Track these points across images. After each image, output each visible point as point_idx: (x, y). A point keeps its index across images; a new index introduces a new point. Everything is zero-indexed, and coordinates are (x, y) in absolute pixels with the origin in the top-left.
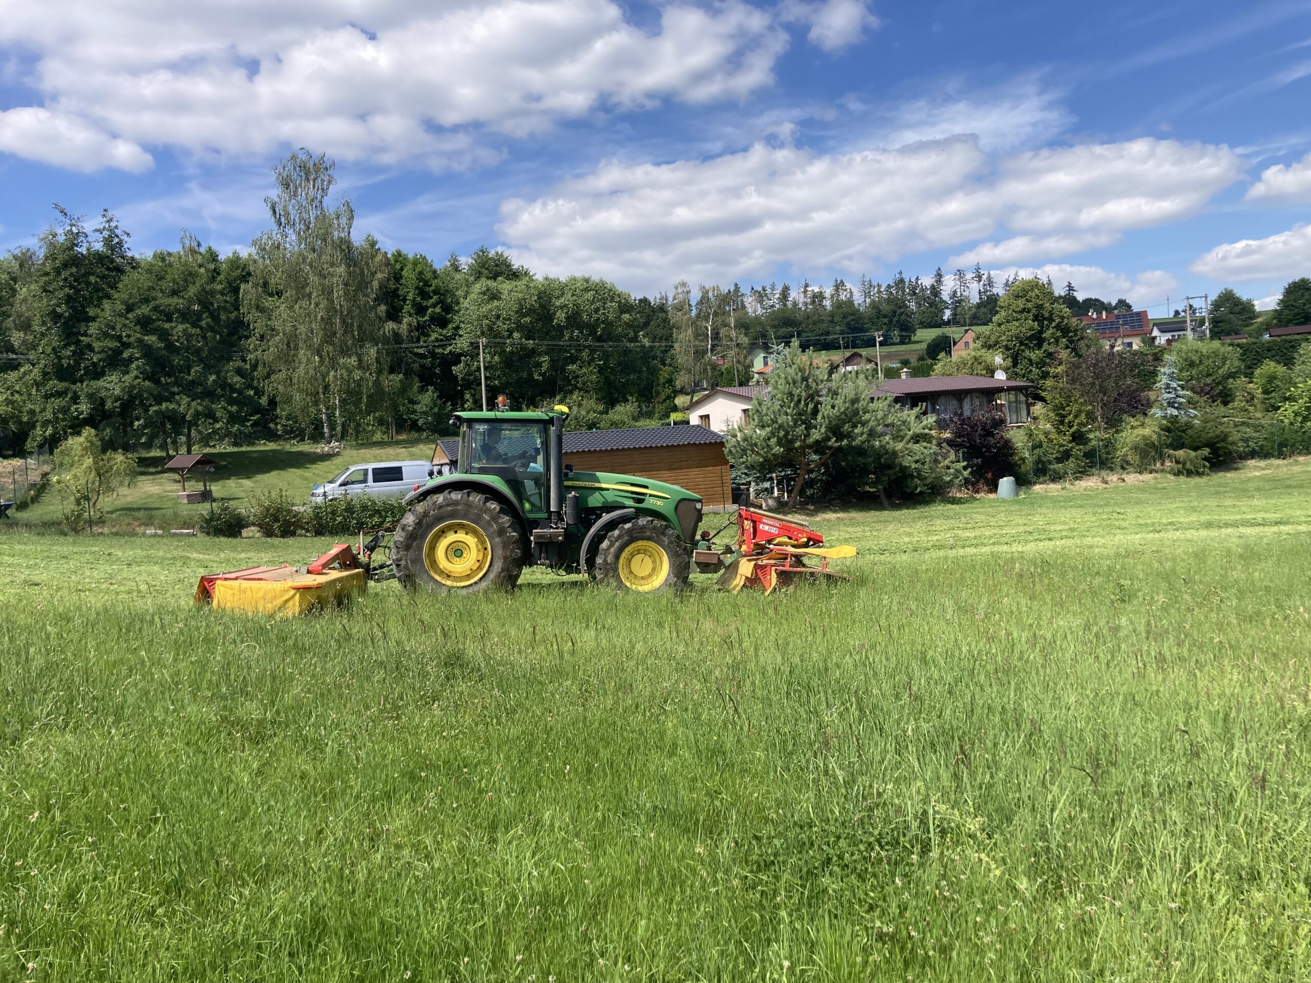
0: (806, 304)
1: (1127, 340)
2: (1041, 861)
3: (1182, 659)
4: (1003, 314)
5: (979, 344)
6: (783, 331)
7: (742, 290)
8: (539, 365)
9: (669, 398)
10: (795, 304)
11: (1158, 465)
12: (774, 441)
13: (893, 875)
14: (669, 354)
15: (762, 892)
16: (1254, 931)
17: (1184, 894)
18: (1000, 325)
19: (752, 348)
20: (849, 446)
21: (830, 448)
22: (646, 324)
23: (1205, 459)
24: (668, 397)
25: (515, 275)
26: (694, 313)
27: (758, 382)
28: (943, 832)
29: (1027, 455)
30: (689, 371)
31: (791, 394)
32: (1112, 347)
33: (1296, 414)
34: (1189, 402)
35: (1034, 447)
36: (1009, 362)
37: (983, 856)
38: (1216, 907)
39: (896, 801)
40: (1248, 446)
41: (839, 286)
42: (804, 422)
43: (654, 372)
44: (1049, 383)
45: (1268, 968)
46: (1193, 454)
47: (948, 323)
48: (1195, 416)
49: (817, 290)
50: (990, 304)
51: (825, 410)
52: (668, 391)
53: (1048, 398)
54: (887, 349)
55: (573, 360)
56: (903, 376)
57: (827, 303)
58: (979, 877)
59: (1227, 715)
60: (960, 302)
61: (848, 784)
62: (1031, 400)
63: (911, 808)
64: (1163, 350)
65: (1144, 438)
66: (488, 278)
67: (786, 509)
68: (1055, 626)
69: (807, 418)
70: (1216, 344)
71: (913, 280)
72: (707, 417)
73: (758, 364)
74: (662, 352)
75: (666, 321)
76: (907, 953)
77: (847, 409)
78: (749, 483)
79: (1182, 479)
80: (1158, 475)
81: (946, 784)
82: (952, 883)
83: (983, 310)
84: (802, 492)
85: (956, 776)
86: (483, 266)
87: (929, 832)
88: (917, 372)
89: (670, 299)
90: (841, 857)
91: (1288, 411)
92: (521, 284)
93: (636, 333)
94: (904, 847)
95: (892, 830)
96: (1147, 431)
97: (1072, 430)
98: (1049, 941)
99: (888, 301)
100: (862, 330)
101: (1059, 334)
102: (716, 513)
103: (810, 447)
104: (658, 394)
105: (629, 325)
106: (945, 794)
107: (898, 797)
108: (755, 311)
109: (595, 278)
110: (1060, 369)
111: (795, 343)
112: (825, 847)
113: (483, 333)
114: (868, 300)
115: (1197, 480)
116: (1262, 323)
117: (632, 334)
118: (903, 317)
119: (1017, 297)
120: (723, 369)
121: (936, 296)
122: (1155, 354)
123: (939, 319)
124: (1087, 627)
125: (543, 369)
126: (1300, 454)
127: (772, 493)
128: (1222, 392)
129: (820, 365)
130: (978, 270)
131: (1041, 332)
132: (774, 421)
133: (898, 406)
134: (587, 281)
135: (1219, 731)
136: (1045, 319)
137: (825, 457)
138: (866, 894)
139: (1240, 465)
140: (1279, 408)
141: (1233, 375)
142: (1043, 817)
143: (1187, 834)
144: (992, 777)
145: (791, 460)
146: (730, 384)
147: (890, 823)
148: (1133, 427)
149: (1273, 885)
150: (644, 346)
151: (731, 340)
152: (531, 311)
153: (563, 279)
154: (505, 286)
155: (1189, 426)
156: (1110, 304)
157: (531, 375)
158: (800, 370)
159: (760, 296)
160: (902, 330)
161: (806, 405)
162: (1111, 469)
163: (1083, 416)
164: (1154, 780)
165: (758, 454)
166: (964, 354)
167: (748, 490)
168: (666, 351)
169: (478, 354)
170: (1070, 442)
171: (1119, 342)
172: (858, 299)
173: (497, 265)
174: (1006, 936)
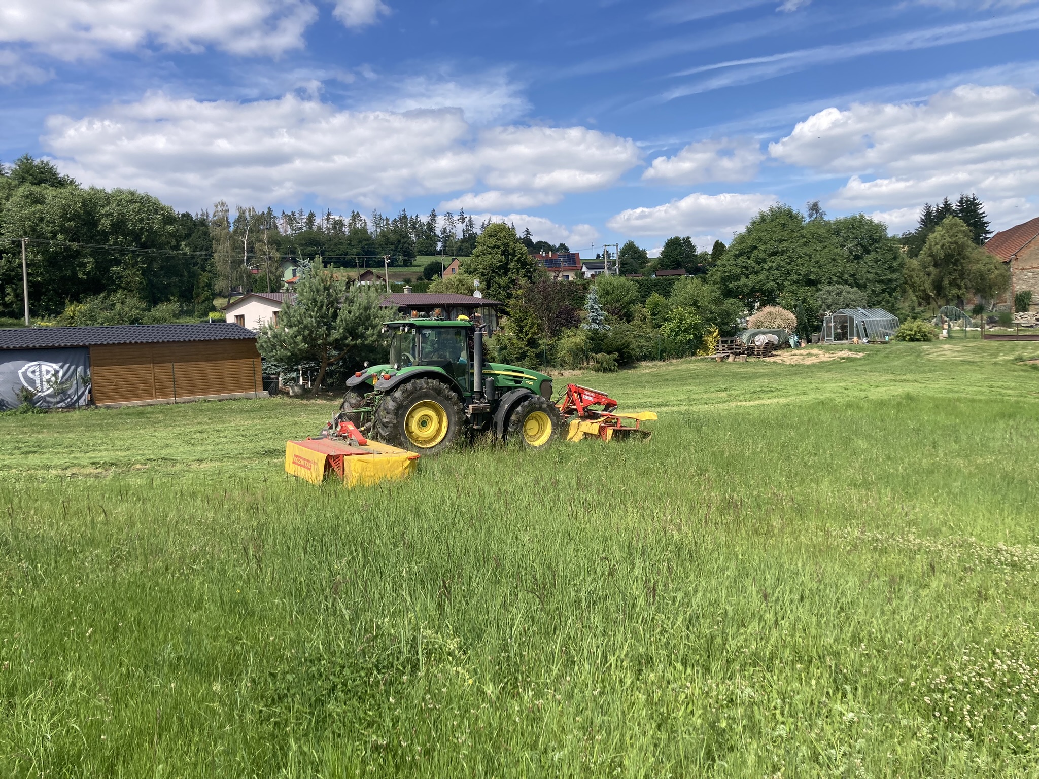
0: (328, 229)
1: (566, 274)
2: (503, 669)
3: (600, 503)
4: (480, 248)
5: (462, 270)
6: (309, 249)
7: (275, 213)
8: (84, 265)
9: (209, 299)
10: (319, 228)
11: (585, 364)
12: (300, 338)
13: (388, 693)
14: (209, 262)
15: (276, 723)
16: (649, 702)
17: (603, 681)
18: (478, 256)
19: (283, 261)
20: (362, 344)
21: (348, 345)
22: (188, 236)
23: (616, 360)
24: (207, 299)
25: (60, 183)
26: (232, 229)
27: (287, 290)
28: (429, 654)
29: (496, 355)
30: (227, 278)
31: (314, 300)
32: (556, 277)
33: (672, 330)
34: (605, 320)
35: (501, 349)
36: (484, 285)
37: (460, 669)
38: (625, 687)
39: (392, 631)
40: (642, 352)
41: (355, 217)
42: (325, 324)
43: (193, 275)
44: (512, 302)
45: (659, 730)
46: (608, 356)
47: (440, 253)
48: (609, 330)
49: (337, 218)
50: (470, 240)
51: (343, 314)
52: (207, 294)
53: (512, 313)
54: (394, 270)
55: (118, 262)
56: (406, 292)
57: (346, 230)
58: (456, 687)
59: (630, 543)
60: (449, 237)
61: (353, 620)
62: (499, 314)
63: (404, 634)
64: (589, 282)
65: (577, 344)
66: (33, 184)
67: (310, 395)
68: (515, 482)
69: (328, 319)
70: (623, 279)
71: (414, 217)
72: (242, 317)
73: (288, 275)
74: (202, 259)
75: (206, 234)
76: (398, 759)
77: (361, 314)
78: (279, 373)
79: (601, 374)
80: (585, 371)
81: (432, 613)
82: (435, 694)
83: (465, 244)
84: (323, 382)
85: (440, 606)
86: (28, 172)
87: (417, 654)
88: (415, 289)
89: (211, 216)
90: (344, 684)
91: (667, 327)
92: (66, 192)
93: (178, 242)
94: (398, 669)
95: (388, 656)
96: (577, 340)
97: (528, 337)
98: (508, 732)
99: (395, 232)
100: (373, 253)
101: (519, 266)
102: (248, 399)
103: (330, 344)
104: (198, 295)
105: (171, 235)
106: (430, 620)
107: (393, 627)
108: (286, 232)
109: (141, 192)
110: (520, 292)
111: (319, 258)
112: (331, 677)
113: (26, 233)
114: (379, 230)
115: (610, 375)
116: (651, 267)
117: (174, 243)
118: (406, 245)
119: (491, 236)
120: (257, 277)
121: (431, 231)
122: (584, 284)
123: (432, 249)
124: (536, 482)
125: (88, 269)
126: (673, 358)
127: (298, 381)
128: (626, 313)
129: (340, 278)
130: (462, 213)
131: (507, 264)
132: (300, 322)
133: (401, 314)
134: (132, 194)
135: (625, 556)
136: (510, 254)
137: (343, 353)
138: (365, 713)
139: (637, 365)
140: (661, 326)
141: (633, 302)
142: (505, 633)
143: (605, 634)
144: (467, 603)
145: (314, 355)
146: (263, 290)
147: (387, 649)
148: (569, 337)
149: (661, 666)
150: (185, 254)
151: (265, 253)
152: (76, 217)
153: (109, 190)
154: (49, 192)
155: (605, 336)
156: (554, 246)
157: (75, 274)
158: (323, 281)
159: (290, 219)
160: (405, 256)
161: (328, 310)
162: (554, 366)
163: (535, 327)
164: (583, 595)
165: (286, 349)
166: (451, 277)
167: (277, 379)
168: (206, 260)
169: (20, 252)
170: (526, 346)
171: (560, 275)
172: (371, 228)
173: (42, 173)
174: (475, 734)
